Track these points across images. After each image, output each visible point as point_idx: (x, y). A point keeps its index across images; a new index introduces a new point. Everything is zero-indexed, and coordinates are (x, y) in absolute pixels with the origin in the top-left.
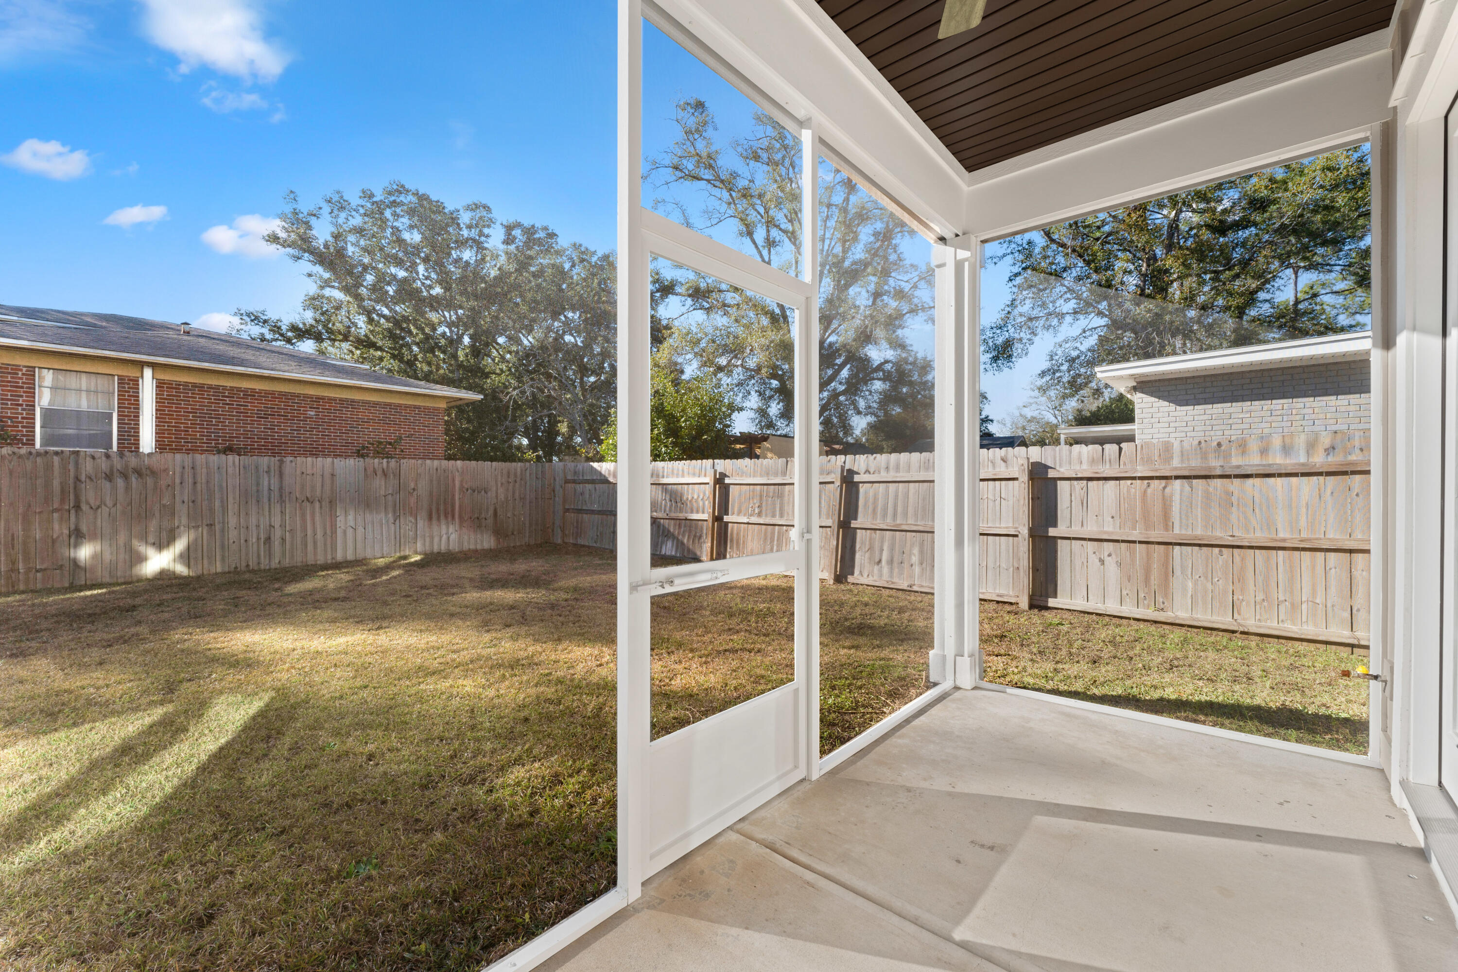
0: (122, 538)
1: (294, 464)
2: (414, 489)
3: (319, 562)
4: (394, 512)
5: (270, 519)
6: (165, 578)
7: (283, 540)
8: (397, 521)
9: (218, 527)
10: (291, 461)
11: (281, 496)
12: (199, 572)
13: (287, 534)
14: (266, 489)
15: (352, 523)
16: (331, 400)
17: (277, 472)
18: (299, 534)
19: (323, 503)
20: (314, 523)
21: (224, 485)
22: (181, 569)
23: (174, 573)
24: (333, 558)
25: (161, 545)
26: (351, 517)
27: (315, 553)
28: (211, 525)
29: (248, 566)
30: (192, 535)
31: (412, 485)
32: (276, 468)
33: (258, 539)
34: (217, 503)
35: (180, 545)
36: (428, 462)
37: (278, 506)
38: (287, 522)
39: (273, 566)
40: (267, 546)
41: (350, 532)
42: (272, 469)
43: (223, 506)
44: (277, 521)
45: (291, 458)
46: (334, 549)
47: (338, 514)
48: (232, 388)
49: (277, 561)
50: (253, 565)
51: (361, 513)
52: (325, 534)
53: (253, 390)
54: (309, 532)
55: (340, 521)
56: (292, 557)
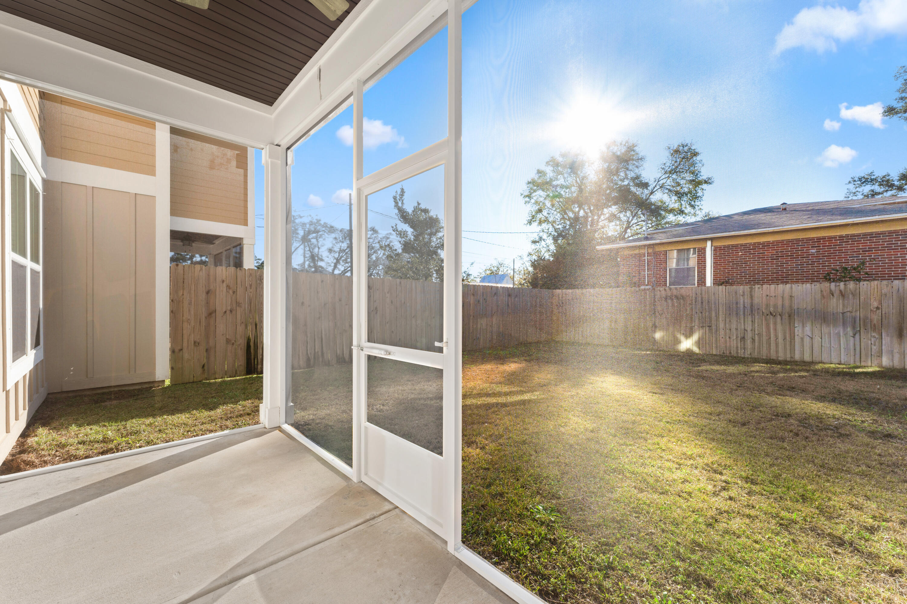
0: (671, 329)
1: (760, 289)
2: (878, 308)
3: (780, 359)
4: (854, 327)
5: (744, 325)
6: (689, 353)
7: (753, 340)
8: (857, 336)
9: (714, 327)
10: (759, 288)
11: (752, 311)
12: (704, 352)
13: (756, 336)
14: (742, 306)
15: (809, 333)
16: (830, 238)
17: (749, 295)
18: (765, 338)
19: (784, 317)
20: (775, 330)
21: (717, 302)
22: (696, 350)
23: (692, 351)
24: (791, 357)
25: (688, 335)
26: (808, 329)
27: (777, 352)
28: (710, 326)
29: (730, 353)
30: (701, 332)
31: (875, 304)
32: (748, 293)
33: (737, 337)
34: (713, 314)
35: (696, 337)
36: (896, 282)
37: (750, 317)
38: (756, 328)
39: (746, 356)
40: (743, 342)
41: (807, 340)
42: (746, 294)
43: (716, 316)
44: (749, 328)
45: (759, 286)
46: (792, 349)
47: (796, 325)
48: (755, 243)
49: (749, 353)
50: (734, 353)
51: (818, 326)
52: (785, 339)
53: (768, 243)
54: (772, 336)
55: (798, 331)
56: (759, 353)
